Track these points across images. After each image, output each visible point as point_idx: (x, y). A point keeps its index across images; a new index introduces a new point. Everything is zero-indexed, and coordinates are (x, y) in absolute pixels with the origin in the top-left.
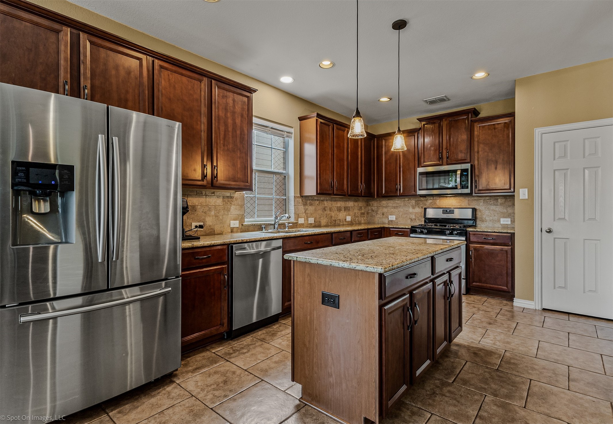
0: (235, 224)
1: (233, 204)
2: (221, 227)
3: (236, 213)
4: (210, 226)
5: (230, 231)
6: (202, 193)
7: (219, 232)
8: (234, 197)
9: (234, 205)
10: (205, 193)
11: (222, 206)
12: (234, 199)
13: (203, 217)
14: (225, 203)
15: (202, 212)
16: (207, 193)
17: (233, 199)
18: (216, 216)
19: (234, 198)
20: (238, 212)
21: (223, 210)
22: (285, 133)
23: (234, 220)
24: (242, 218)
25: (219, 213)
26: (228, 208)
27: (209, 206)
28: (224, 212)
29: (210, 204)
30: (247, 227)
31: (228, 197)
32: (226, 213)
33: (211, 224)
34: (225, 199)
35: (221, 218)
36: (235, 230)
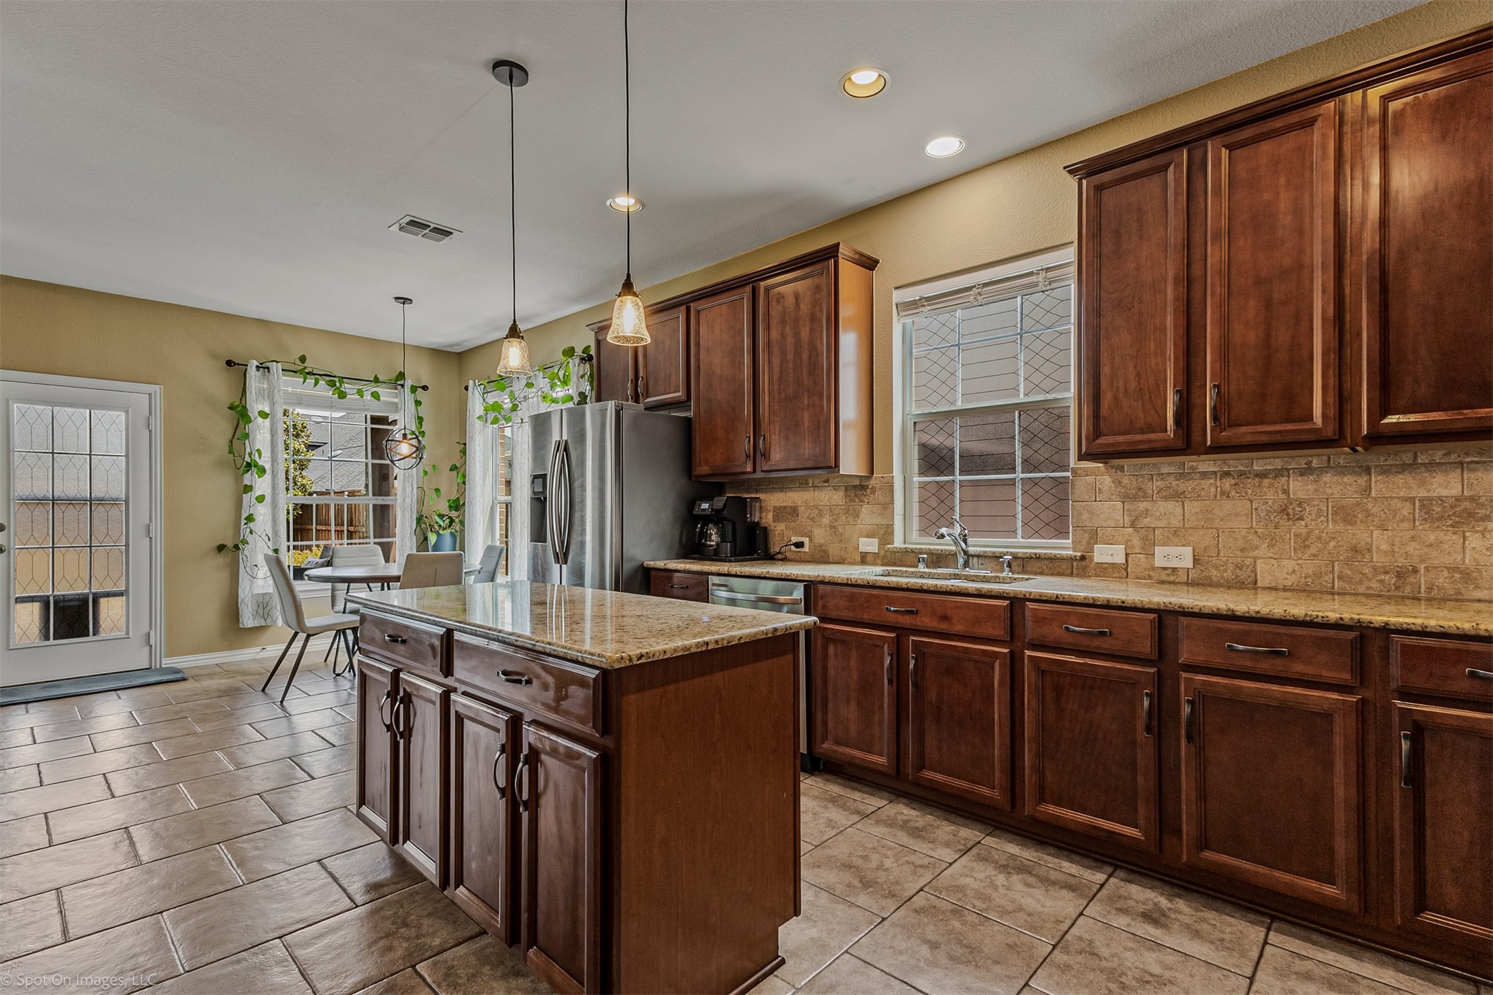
0: (870, 545)
1: (866, 501)
2: (841, 550)
3: (872, 521)
4: (821, 546)
5: (858, 559)
6: (807, 484)
7: (836, 559)
8: (867, 486)
9: (868, 503)
10: (813, 483)
11: (843, 507)
12: (868, 490)
13: (809, 528)
14: (850, 499)
15: (808, 518)
16: (816, 483)
17: (866, 491)
18: (832, 527)
19: (868, 488)
20: (877, 520)
21: (845, 514)
22: (1043, 274)
23: (868, 536)
24: (886, 533)
25: (836, 521)
26: (854, 510)
27: (820, 507)
28: (846, 518)
29: (821, 503)
30: (900, 555)
31: (855, 486)
32: (851, 520)
33: (822, 541)
34: (849, 493)
35: (840, 530)
36: (869, 558)
